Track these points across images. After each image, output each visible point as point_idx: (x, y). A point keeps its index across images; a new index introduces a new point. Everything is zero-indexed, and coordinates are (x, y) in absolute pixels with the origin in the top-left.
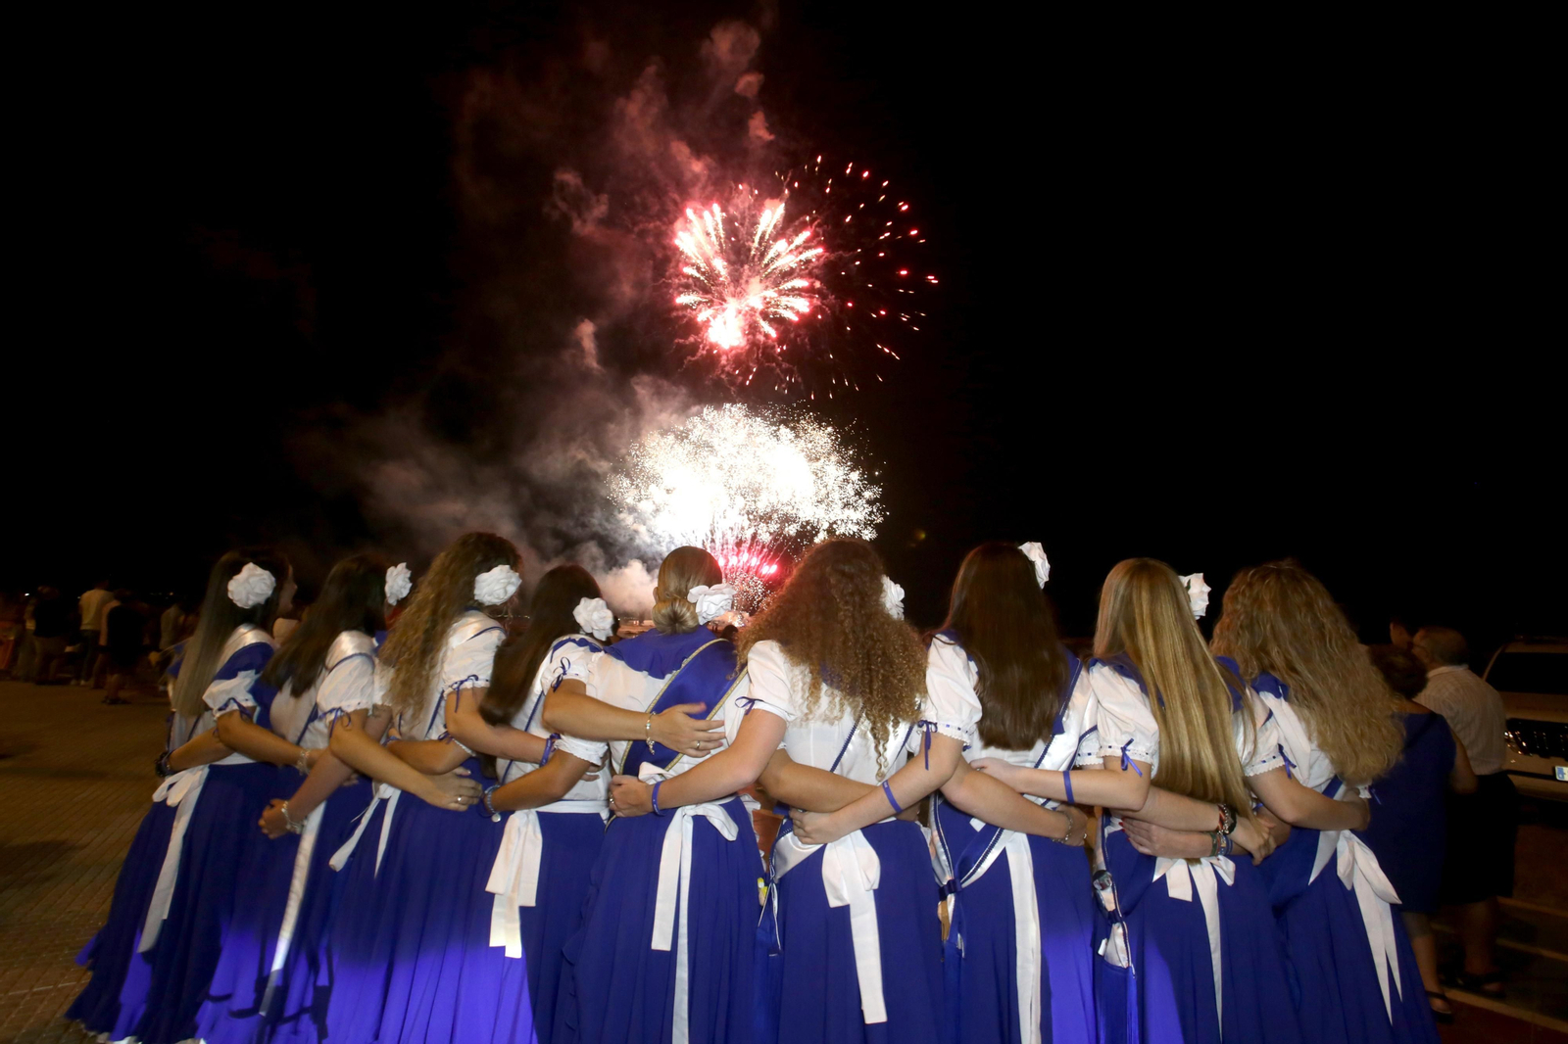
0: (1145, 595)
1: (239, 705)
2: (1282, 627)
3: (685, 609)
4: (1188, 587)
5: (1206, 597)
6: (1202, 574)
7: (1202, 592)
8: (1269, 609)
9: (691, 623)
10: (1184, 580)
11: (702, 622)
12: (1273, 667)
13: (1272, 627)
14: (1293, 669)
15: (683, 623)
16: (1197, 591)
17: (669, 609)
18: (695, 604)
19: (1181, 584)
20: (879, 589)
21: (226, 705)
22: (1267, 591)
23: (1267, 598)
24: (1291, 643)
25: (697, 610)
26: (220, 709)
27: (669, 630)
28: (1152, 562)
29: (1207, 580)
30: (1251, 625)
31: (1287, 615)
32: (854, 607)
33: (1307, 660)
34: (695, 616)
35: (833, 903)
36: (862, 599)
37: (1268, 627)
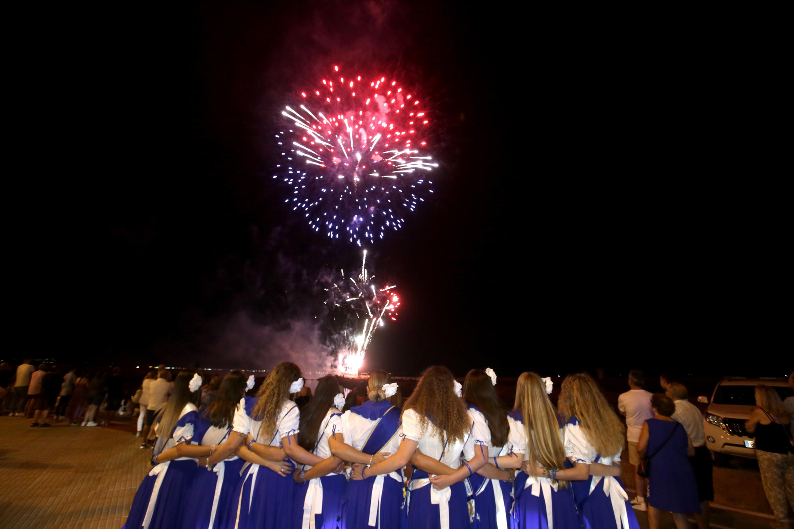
0: (529, 386)
1: (185, 439)
2: (580, 399)
3: (381, 393)
4: (546, 382)
5: (552, 386)
6: (550, 378)
7: (550, 384)
8: (576, 391)
9: (383, 398)
10: (544, 379)
11: (387, 397)
12: (576, 414)
13: (577, 399)
14: (582, 415)
15: (380, 398)
16: (549, 384)
17: (376, 393)
18: (385, 391)
19: (542, 381)
20: (453, 385)
21: (180, 439)
22: (575, 385)
23: (575, 387)
24: (582, 405)
25: (386, 392)
26: (178, 441)
27: (375, 401)
28: (532, 374)
29: (552, 380)
30: (570, 398)
31: (582, 393)
32: (443, 393)
33: (588, 412)
34: (385, 395)
35: (433, 502)
36: (446, 390)
37: (575, 398)
